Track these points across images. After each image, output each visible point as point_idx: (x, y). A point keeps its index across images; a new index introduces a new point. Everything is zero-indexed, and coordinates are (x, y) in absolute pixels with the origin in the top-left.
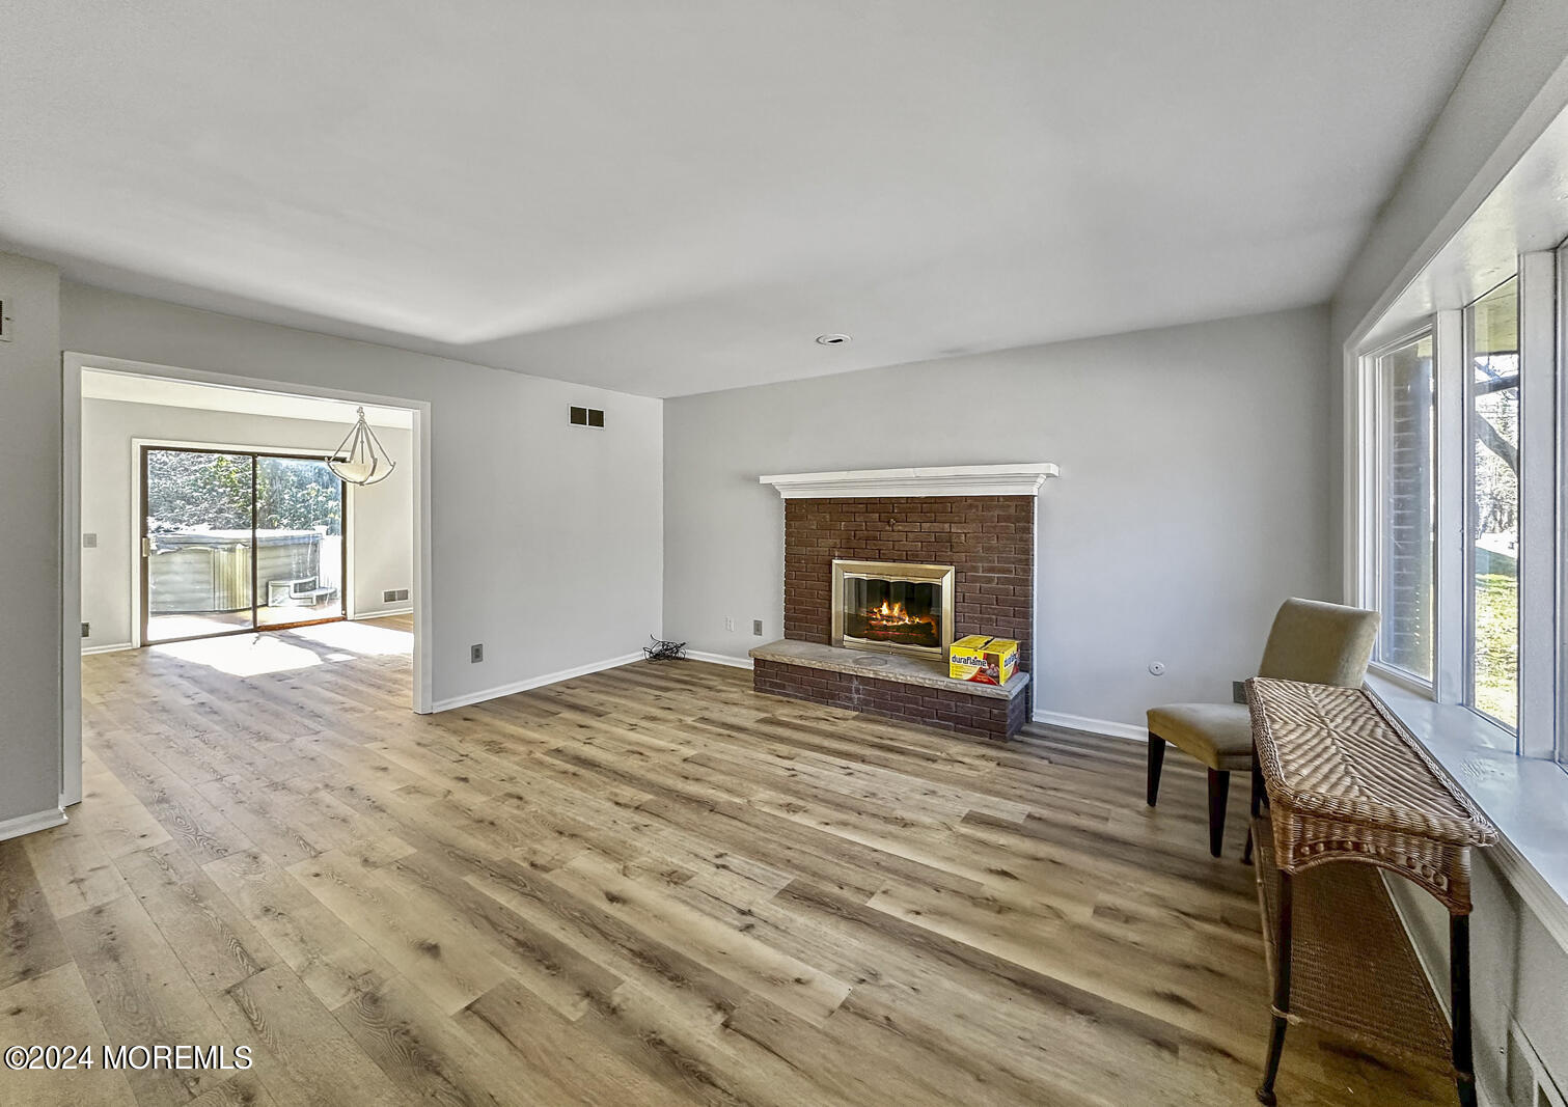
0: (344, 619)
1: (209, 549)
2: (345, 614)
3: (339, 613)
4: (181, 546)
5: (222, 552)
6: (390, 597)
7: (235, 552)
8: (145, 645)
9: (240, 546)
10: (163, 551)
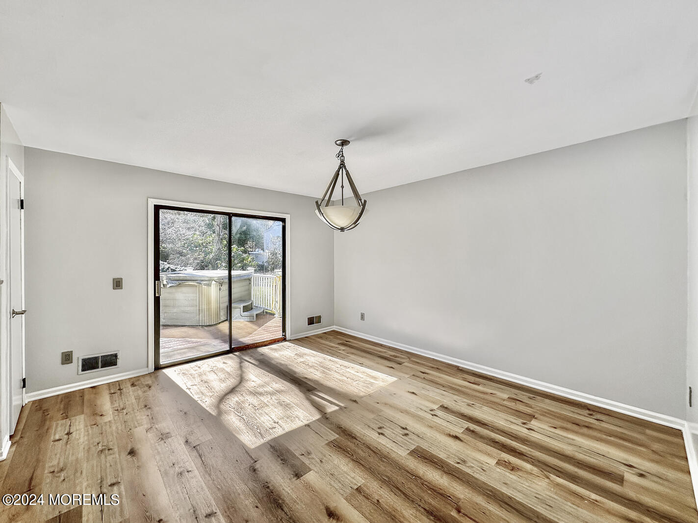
0: (284, 339)
1: (196, 284)
2: (285, 336)
3: (280, 335)
4: (180, 282)
5: (203, 286)
6: (311, 321)
7: (211, 286)
8: (158, 368)
9: (213, 282)
10: (170, 285)
